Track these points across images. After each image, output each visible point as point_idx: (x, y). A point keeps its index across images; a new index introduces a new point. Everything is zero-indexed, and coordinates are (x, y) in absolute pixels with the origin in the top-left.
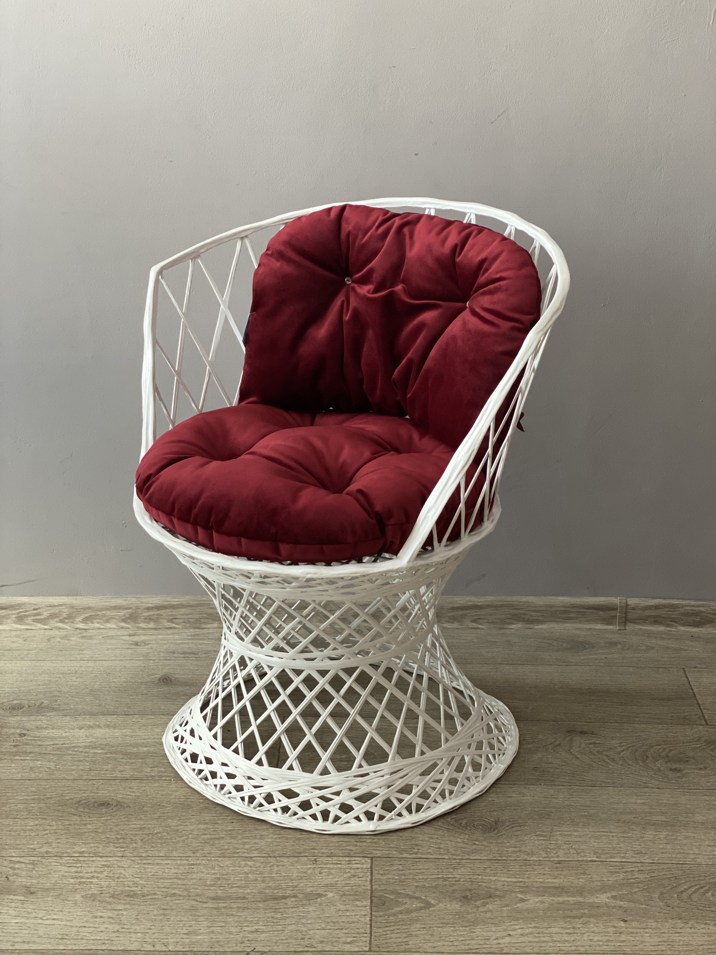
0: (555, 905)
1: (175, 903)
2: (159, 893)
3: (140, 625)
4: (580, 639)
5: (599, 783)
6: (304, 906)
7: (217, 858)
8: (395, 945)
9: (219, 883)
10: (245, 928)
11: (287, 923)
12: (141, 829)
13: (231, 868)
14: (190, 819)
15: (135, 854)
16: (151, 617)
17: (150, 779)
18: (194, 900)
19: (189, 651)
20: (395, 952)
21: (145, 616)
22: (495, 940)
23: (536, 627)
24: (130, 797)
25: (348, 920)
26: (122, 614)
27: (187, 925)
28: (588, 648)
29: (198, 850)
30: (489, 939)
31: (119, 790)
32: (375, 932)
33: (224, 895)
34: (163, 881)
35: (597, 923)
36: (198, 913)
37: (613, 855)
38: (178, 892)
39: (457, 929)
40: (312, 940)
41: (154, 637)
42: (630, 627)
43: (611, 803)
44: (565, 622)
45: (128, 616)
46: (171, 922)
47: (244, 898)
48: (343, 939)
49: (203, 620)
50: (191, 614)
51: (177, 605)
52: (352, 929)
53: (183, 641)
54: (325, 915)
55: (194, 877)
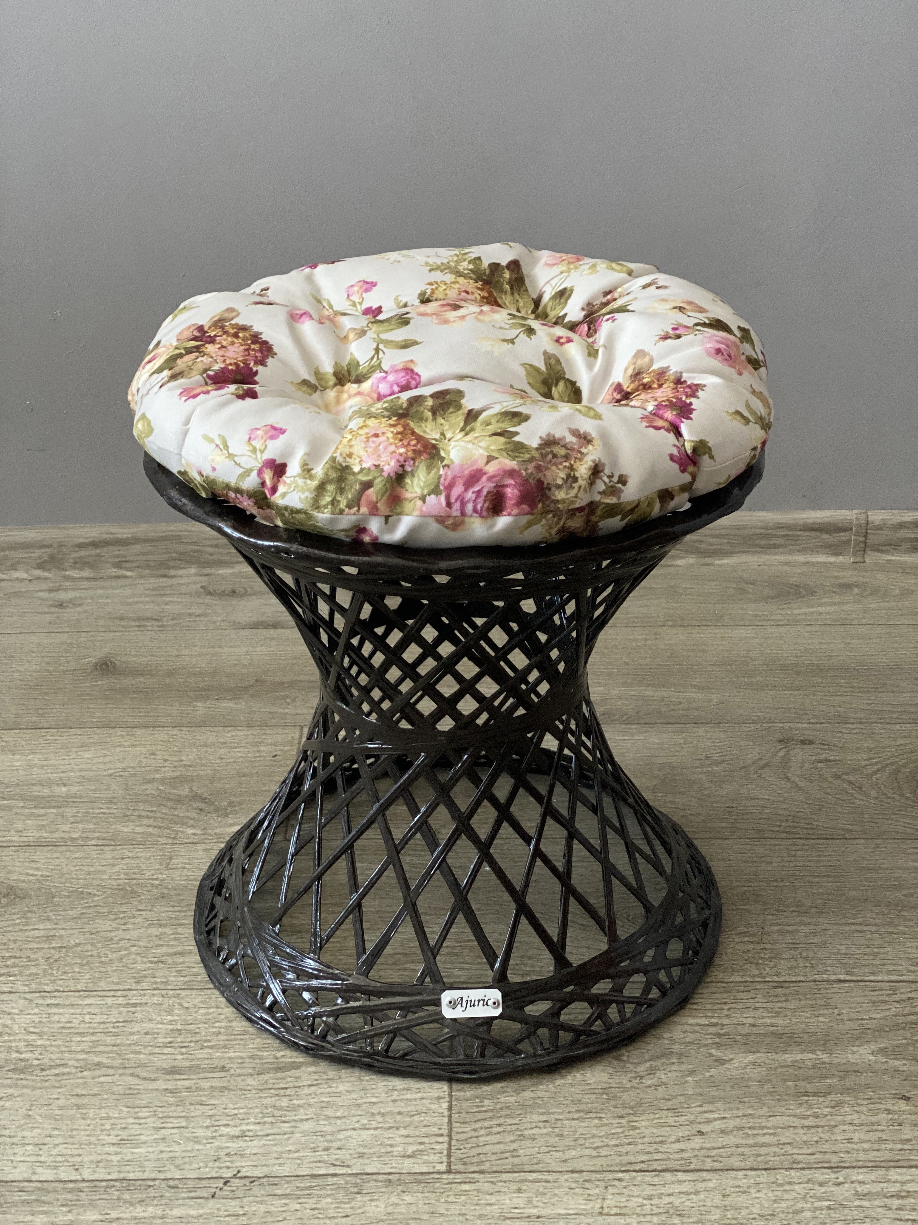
0: (780, 1070)
1: (99, 1083)
2: (69, 1063)
3: (67, 573)
4: (792, 581)
5: (840, 832)
6: (330, 1083)
7: (178, 992)
8: (493, 1158)
9: (179, 1040)
10: (222, 1128)
11: (298, 1117)
12: (49, 938)
13: (203, 1011)
14: (135, 917)
15: (33, 986)
16: (87, 560)
17: (69, 843)
18: (132, 1075)
19: (147, 615)
20: (495, 1172)
21: (76, 558)
22: (674, 1143)
23: (717, 562)
24: (31, 878)
25: (409, 1109)
26: (37, 555)
27: (120, 1126)
28: (806, 594)
29: (145, 977)
30: (662, 1142)
31: (13, 866)
32: (458, 1133)
33: (188, 1064)
34: (79, 1039)
35: (858, 1104)
36: (139, 1102)
37: (875, 969)
38: (105, 1061)
39: (606, 1122)
40: (344, 1152)
41: (91, 593)
42: (871, 557)
43: (862, 869)
44: (766, 553)
45: (46, 558)
46: (88, 1122)
47: (223, 1069)
48: (400, 1149)
49: (171, 564)
50: (150, 553)
51: (128, 538)
52: (416, 1127)
53: (137, 599)
54: (368, 1100)
55: (135, 1030)
